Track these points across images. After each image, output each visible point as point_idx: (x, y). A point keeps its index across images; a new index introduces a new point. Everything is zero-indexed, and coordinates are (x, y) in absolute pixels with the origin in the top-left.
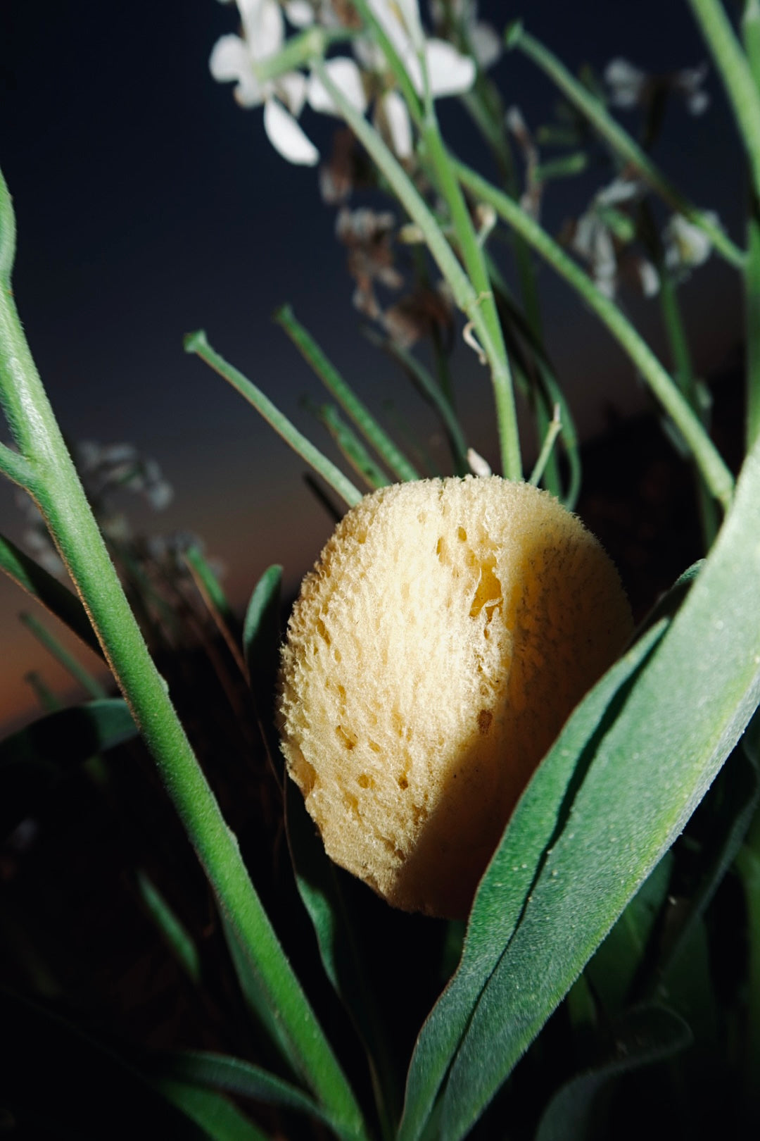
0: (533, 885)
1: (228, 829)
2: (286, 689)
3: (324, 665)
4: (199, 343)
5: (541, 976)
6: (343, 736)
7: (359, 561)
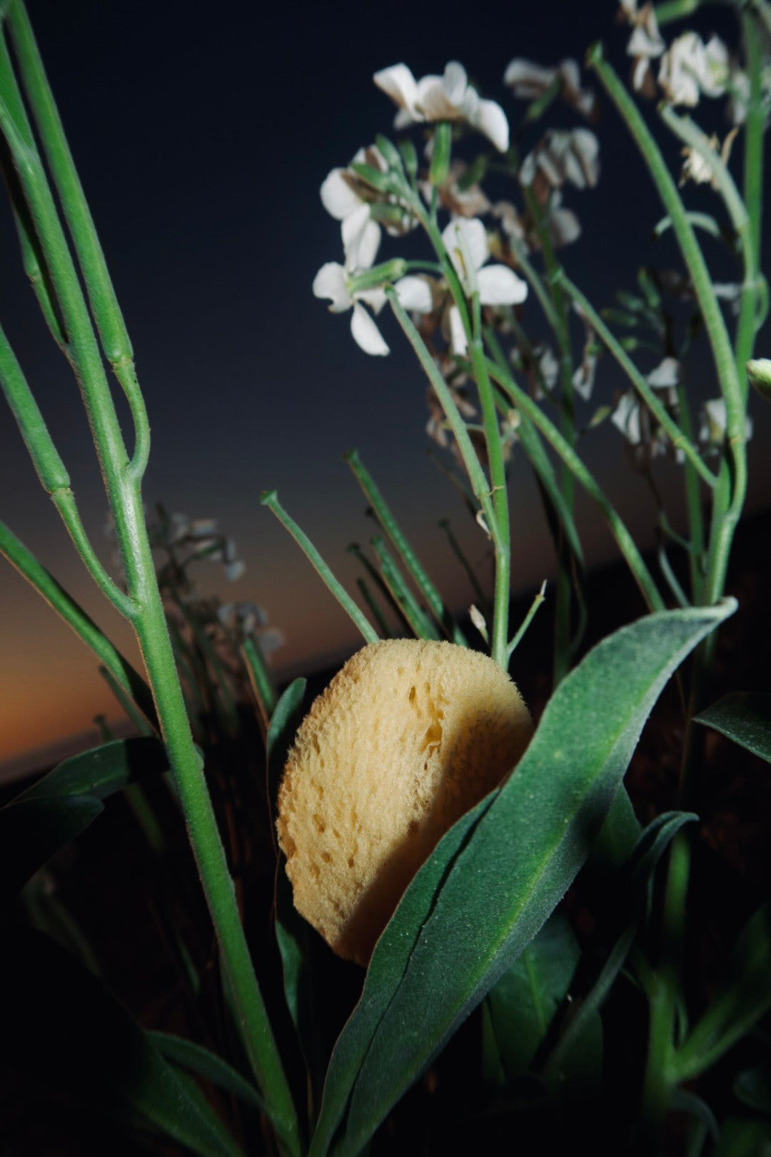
0: (413, 948)
1: (229, 876)
2: (285, 781)
3: (312, 770)
4: (272, 499)
5: (421, 1018)
6: (318, 822)
7: (349, 697)
